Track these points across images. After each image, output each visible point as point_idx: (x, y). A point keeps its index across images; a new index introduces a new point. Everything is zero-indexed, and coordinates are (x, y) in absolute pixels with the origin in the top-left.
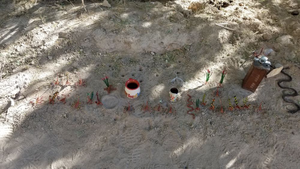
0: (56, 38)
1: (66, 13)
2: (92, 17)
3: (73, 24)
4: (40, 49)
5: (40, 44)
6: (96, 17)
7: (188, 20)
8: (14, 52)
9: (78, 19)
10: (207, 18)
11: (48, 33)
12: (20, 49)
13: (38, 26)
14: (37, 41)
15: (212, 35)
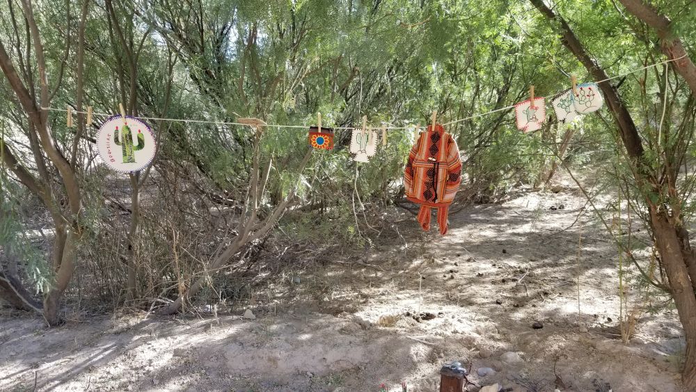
0: (169, 356)
1: (188, 327)
2: (226, 331)
3: (197, 339)
4: (144, 370)
5: (144, 364)
6: (232, 330)
7: (368, 332)
8: (104, 376)
9: (205, 333)
10: (397, 331)
11: (158, 351)
12: (114, 372)
13: (145, 343)
14: (140, 361)
15: (400, 350)
